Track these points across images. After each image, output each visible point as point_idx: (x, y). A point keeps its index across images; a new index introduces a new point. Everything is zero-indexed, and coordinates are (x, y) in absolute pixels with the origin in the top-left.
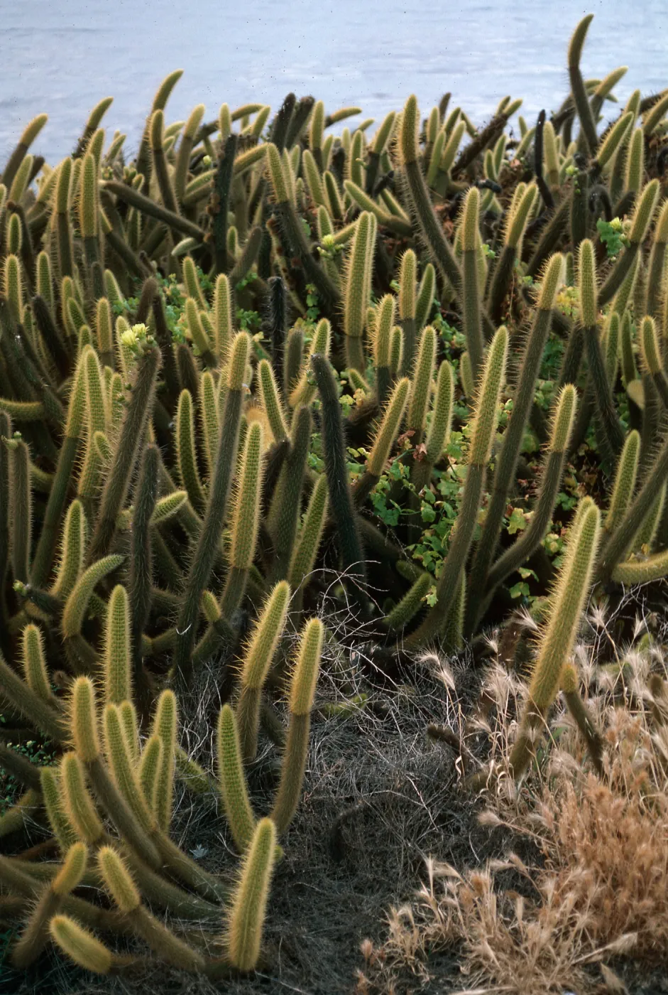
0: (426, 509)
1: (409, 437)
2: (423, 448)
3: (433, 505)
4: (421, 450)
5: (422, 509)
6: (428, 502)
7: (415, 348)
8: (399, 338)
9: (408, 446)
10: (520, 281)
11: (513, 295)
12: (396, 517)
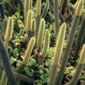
0: (41, 71)
1: (37, 51)
2: (41, 54)
3: (43, 70)
4: (40, 54)
5: (40, 71)
6: (42, 69)
7: (39, 25)
8: (34, 22)
9: (37, 53)
10: (69, 5)
11: (67, 8)
12: (32, 74)
